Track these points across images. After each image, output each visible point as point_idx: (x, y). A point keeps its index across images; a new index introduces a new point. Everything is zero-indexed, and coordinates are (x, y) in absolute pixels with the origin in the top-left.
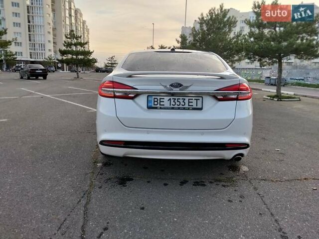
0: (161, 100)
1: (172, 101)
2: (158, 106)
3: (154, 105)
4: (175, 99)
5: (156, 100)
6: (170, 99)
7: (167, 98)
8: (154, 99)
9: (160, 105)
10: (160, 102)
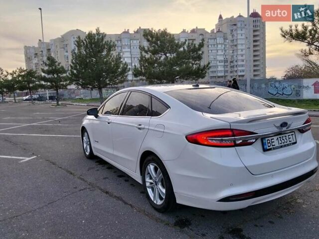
0: (273, 141)
1: (279, 139)
2: (271, 147)
3: (269, 146)
4: (280, 137)
5: (269, 142)
6: (278, 139)
7: (275, 138)
8: (267, 140)
9: (273, 146)
10: (272, 142)
